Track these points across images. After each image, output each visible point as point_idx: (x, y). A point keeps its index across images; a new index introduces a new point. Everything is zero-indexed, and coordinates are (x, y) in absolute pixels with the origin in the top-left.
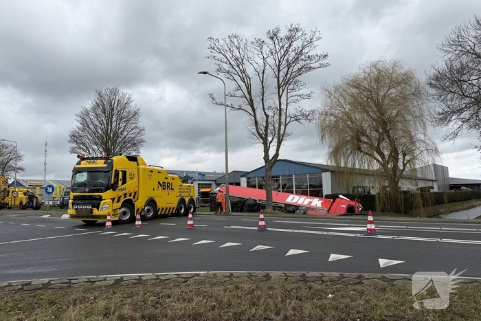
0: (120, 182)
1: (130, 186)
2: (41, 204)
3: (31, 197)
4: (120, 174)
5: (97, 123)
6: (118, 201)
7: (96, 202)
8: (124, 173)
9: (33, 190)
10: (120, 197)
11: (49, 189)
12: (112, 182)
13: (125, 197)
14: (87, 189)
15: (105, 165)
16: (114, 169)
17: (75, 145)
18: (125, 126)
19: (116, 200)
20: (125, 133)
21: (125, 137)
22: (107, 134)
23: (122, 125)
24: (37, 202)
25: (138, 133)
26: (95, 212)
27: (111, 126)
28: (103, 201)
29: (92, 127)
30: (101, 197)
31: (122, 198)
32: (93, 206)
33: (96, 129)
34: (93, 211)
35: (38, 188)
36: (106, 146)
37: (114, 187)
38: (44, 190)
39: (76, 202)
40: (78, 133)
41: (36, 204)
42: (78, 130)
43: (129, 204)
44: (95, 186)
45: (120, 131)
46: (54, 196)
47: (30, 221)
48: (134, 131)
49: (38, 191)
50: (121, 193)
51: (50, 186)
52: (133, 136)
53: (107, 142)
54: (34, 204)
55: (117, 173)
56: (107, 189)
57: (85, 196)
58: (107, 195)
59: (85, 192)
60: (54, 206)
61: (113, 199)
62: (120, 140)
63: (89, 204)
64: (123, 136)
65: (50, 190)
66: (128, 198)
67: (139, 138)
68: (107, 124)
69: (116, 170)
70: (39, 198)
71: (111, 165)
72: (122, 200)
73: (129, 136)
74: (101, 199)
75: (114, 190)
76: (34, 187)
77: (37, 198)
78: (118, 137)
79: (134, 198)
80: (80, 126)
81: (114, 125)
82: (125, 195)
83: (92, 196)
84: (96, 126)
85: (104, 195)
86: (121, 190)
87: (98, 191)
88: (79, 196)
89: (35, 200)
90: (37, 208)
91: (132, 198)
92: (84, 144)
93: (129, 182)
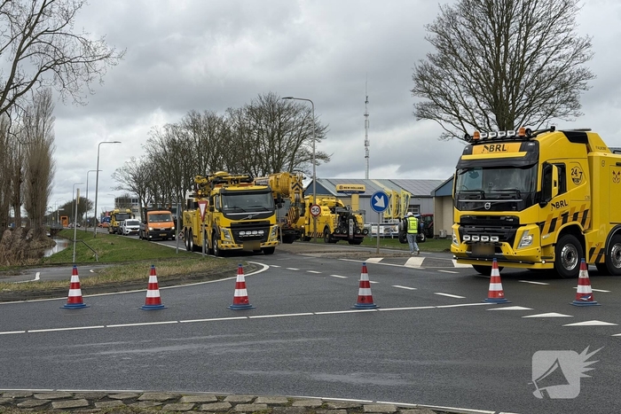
0: (555, 189)
1: (574, 198)
2: (363, 234)
3: (345, 217)
4: (555, 170)
5: (474, 41)
6: (552, 230)
7: (508, 229)
8: (562, 168)
9: (347, 200)
10: (554, 221)
11: (378, 199)
12: (539, 189)
13: (564, 222)
14: (488, 204)
15: (523, 154)
16: (541, 161)
17: (426, 100)
18: (541, 41)
19: (547, 226)
20: (541, 59)
21: (540, 70)
22: (497, 67)
23: (533, 40)
24: (356, 228)
25: (574, 56)
26: (507, 250)
27: (506, 44)
28: (520, 229)
29: (462, 52)
30: (516, 220)
31: (559, 222)
32: (502, 238)
33: (471, 55)
34: (503, 248)
35: (355, 197)
36: (495, 97)
37: (542, 198)
38: (369, 200)
39: (467, 228)
40: (432, 70)
41: (354, 234)
42: (431, 63)
43: (573, 236)
44: (503, 196)
45: (528, 54)
46: (386, 214)
47: (346, 270)
48: (564, 51)
49: (355, 204)
50: (557, 213)
51: (380, 194)
52: (560, 64)
53: (498, 85)
54: (351, 232)
55: (548, 170)
56: (528, 204)
57: (485, 217)
58: (529, 216)
59: (483, 209)
60: (387, 237)
61: (541, 225)
62: (527, 77)
63: (493, 233)
64: (536, 68)
65: (380, 203)
66: (570, 223)
67: (575, 68)
68: (498, 41)
69: (545, 164)
70: (360, 219)
71: (534, 152)
72: (560, 227)
73: (550, 65)
74: (516, 223)
75: (542, 206)
76: (348, 194)
77: (354, 218)
78: (522, 71)
79: (583, 223)
80: (436, 52)
81: (513, 42)
82: (565, 216)
83: (499, 217)
84: (471, 50)
85: (523, 215)
86: (557, 205)
87: (509, 207)
88: (471, 217)
89: (351, 223)
90: (356, 240)
91: (578, 223)
92: (444, 95)
93: (572, 188)
